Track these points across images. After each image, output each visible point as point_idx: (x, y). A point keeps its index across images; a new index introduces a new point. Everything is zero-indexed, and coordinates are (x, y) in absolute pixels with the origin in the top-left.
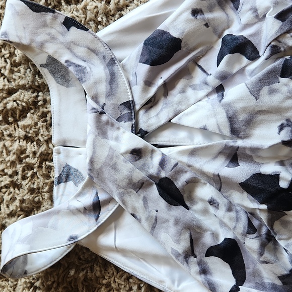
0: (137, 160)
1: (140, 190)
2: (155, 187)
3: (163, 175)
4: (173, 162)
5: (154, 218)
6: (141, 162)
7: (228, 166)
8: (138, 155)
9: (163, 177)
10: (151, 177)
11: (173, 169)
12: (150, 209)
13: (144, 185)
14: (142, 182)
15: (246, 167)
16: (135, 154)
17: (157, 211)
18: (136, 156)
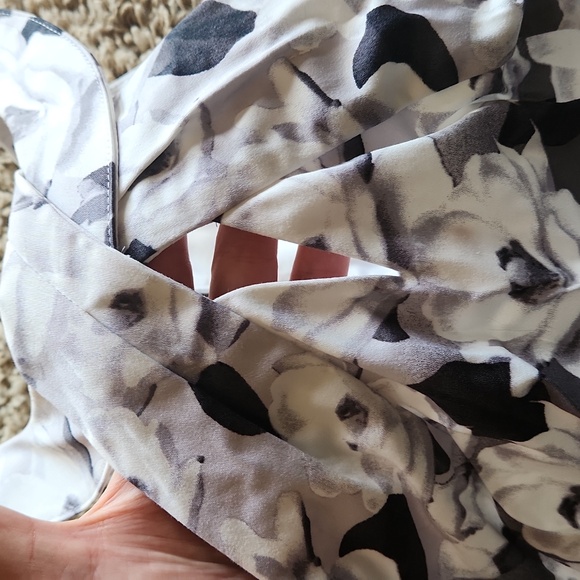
0: (131, 325)
1: (149, 407)
2: (189, 393)
3: (211, 357)
4: (235, 320)
5: (195, 481)
6: (144, 328)
7: (378, 337)
8: (134, 309)
9: (210, 363)
10: (175, 366)
11: (237, 337)
12: (181, 456)
13: (158, 392)
14: (152, 382)
15: (425, 345)
16: (125, 308)
17: (201, 460)
18: (128, 313)
